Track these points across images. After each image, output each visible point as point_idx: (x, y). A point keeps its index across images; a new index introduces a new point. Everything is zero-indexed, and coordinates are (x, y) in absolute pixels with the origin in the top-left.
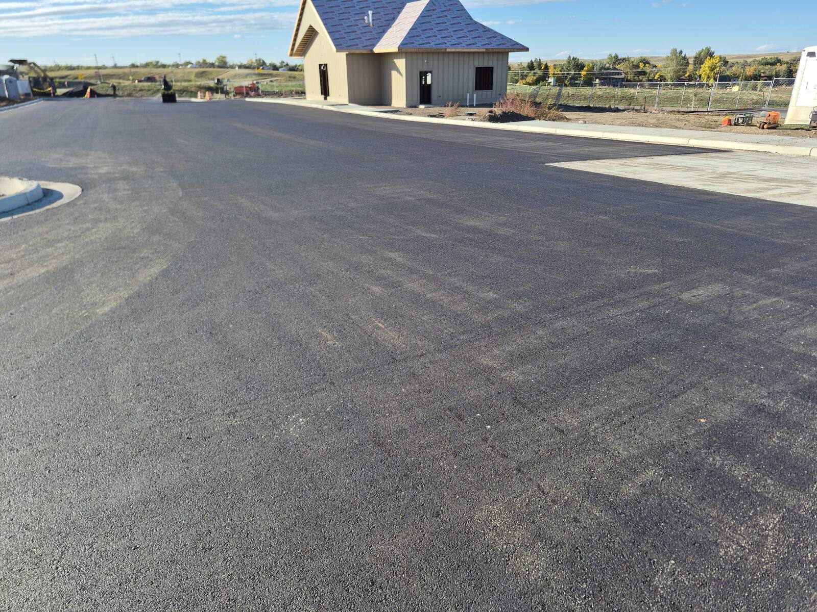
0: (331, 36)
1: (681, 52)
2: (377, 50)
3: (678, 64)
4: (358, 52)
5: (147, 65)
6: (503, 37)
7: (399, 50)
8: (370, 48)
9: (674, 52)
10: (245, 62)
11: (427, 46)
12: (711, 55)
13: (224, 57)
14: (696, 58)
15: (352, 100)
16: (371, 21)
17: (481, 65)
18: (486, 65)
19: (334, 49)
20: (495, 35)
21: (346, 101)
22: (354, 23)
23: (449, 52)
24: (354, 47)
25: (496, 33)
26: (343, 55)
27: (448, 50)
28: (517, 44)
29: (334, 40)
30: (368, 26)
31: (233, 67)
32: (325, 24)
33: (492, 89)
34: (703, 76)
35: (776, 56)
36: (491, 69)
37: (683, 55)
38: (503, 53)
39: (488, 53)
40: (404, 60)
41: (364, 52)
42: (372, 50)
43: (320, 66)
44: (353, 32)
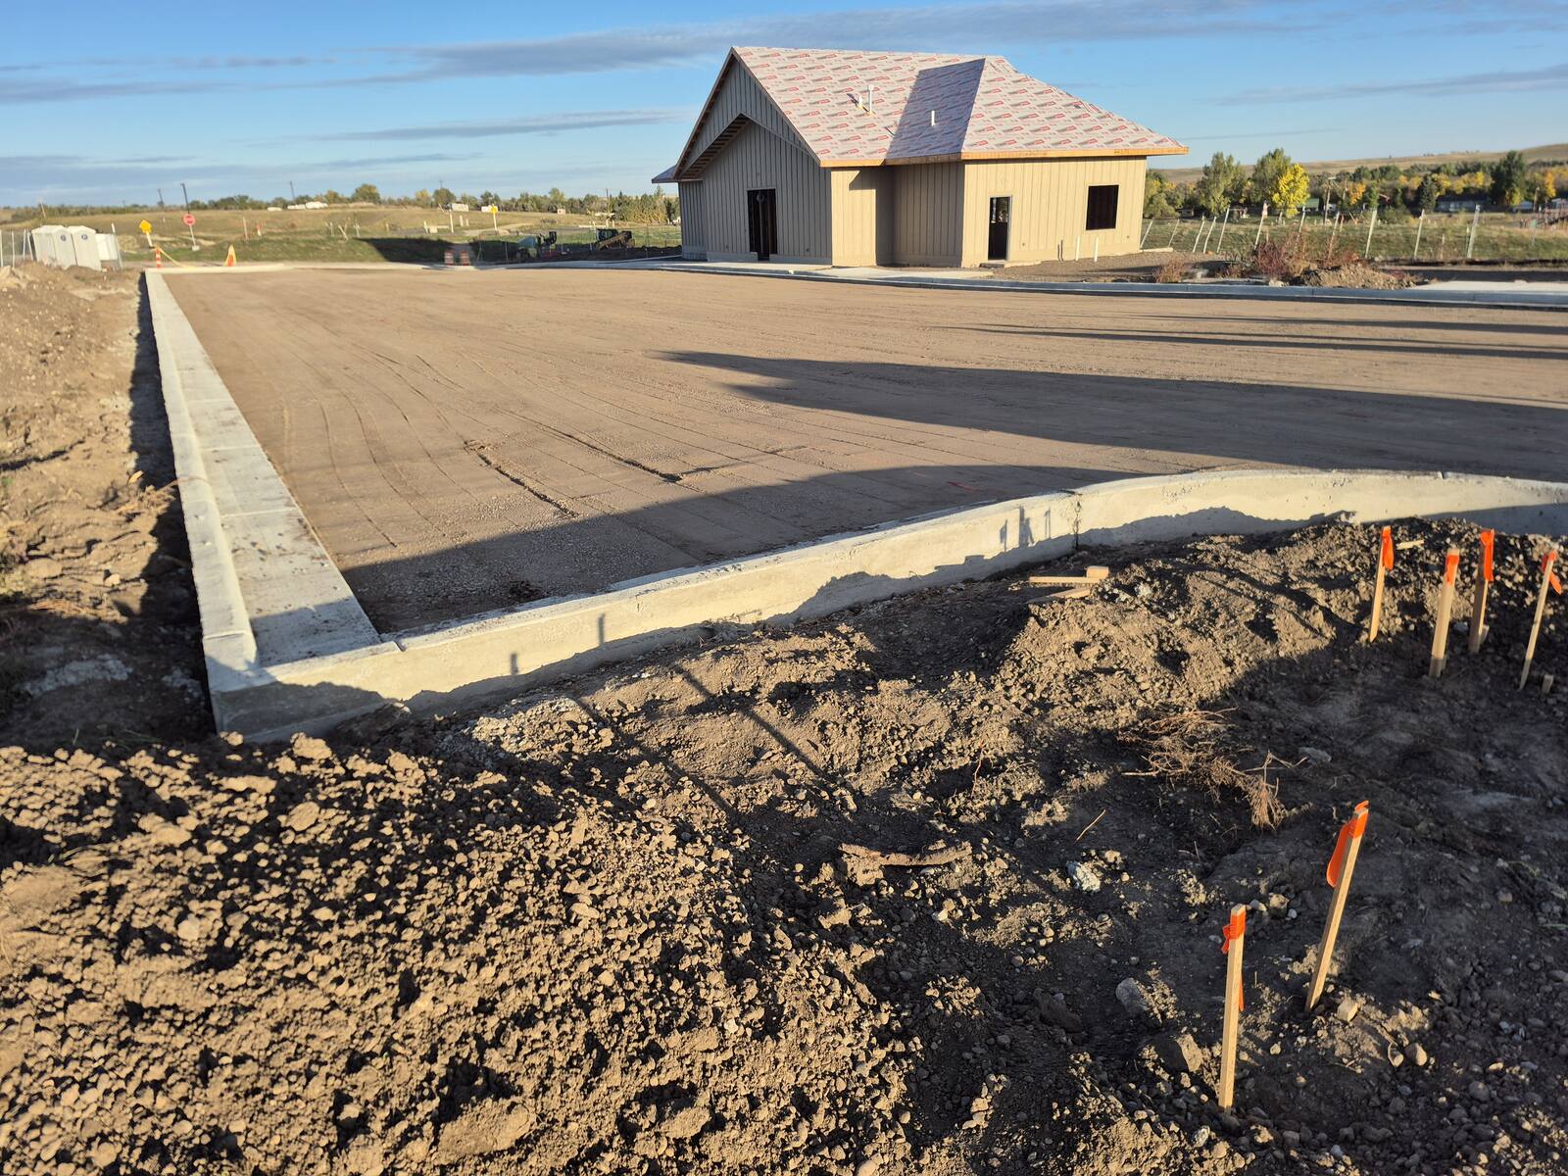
0: (806, 136)
4: (860, 163)
8: (881, 155)
11: (1012, 148)
13: (370, 188)
15: (841, 258)
16: (870, 105)
17: (1096, 183)
18: (1106, 182)
20: (1123, 125)
22: (838, 109)
23: (1051, 159)
24: (854, 155)
27: (1050, 154)
29: (813, 142)
30: (865, 113)
33: (1114, 227)
36: (1114, 189)
37: (1234, 164)
38: (1136, 157)
39: (1117, 158)
41: (870, 163)
42: (885, 161)
43: (752, 194)
44: (842, 126)
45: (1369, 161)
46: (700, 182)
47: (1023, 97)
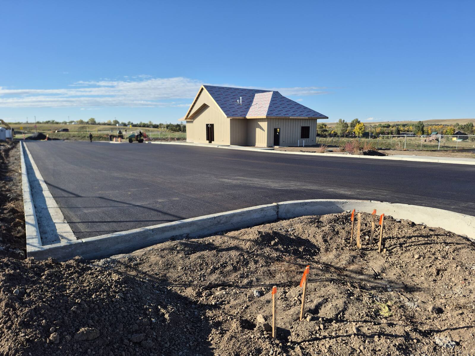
0: (223, 110)
1: (344, 121)
2: (248, 117)
3: (343, 126)
4: (238, 118)
5: (47, 122)
6: (314, 112)
7: (266, 117)
8: (244, 116)
9: (340, 120)
10: (106, 122)
11: (280, 115)
12: (359, 122)
13: (93, 119)
14: (351, 123)
15: (232, 143)
16: (241, 102)
17: (304, 126)
18: (306, 126)
19: (226, 116)
20: (310, 111)
21: (229, 144)
22: (232, 103)
23: (291, 119)
24: (236, 116)
25: (310, 109)
26: (229, 119)
27: (290, 118)
28: (322, 115)
29: (225, 112)
30: (240, 105)
31: (99, 124)
32: (218, 103)
33: (309, 138)
34: (356, 132)
35: (388, 123)
36: (308, 128)
37: (345, 122)
38: (314, 119)
39: (309, 119)
40: (267, 122)
41: (241, 118)
42: (245, 117)
43: (207, 125)
44: (233, 108)
45: (382, 122)
46: (193, 121)
47: (283, 102)
